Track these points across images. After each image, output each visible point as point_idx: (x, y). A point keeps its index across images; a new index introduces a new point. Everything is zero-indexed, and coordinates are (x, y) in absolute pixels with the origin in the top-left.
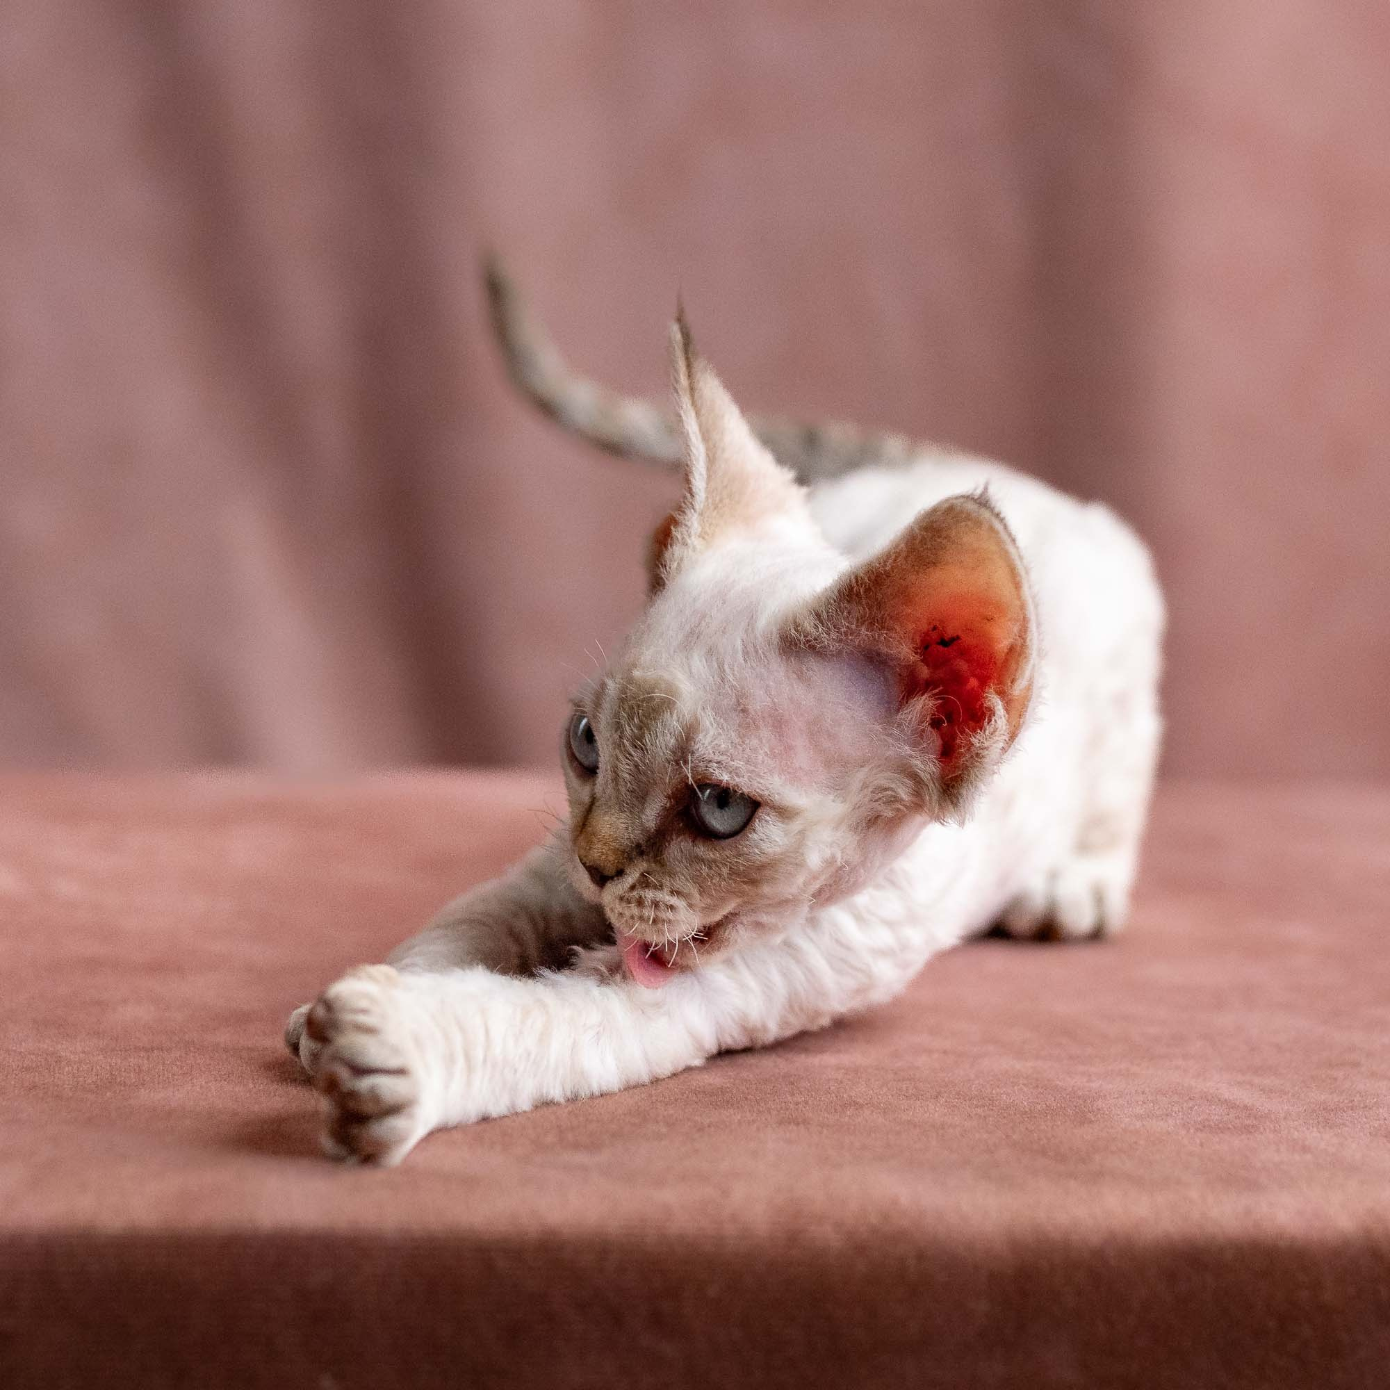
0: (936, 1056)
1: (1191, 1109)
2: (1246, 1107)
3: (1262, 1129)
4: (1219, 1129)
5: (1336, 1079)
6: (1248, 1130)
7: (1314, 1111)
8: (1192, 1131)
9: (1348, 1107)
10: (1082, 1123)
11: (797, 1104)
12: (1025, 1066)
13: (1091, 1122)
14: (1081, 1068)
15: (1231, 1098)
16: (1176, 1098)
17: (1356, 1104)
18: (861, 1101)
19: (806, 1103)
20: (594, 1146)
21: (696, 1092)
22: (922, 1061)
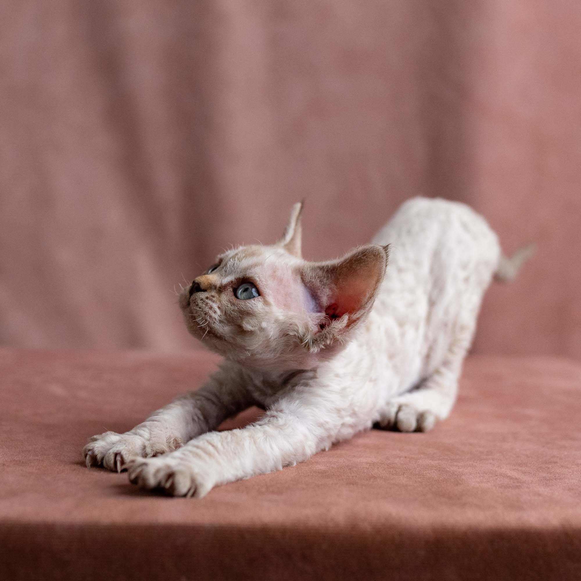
0: (402, 459)
1: (497, 479)
2: (516, 479)
3: (523, 487)
4: (507, 487)
5: (549, 468)
6: (517, 487)
7: (541, 480)
8: (497, 488)
9: (554, 479)
10: (457, 485)
11: (353, 477)
12: (435, 463)
13: (460, 484)
14: (455, 464)
15: (511, 475)
16: (491, 475)
17: (557, 477)
18: (376, 476)
19: (356, 476)
20: (279, 492)
21: (315, 472)
22: (397, 460)
